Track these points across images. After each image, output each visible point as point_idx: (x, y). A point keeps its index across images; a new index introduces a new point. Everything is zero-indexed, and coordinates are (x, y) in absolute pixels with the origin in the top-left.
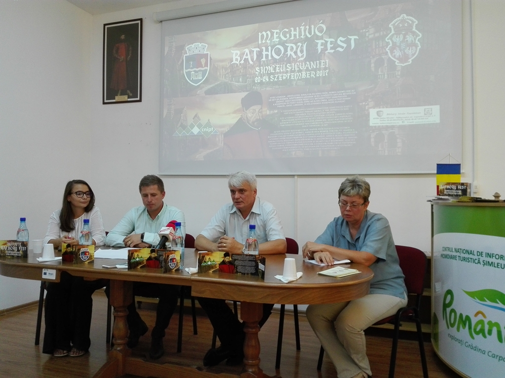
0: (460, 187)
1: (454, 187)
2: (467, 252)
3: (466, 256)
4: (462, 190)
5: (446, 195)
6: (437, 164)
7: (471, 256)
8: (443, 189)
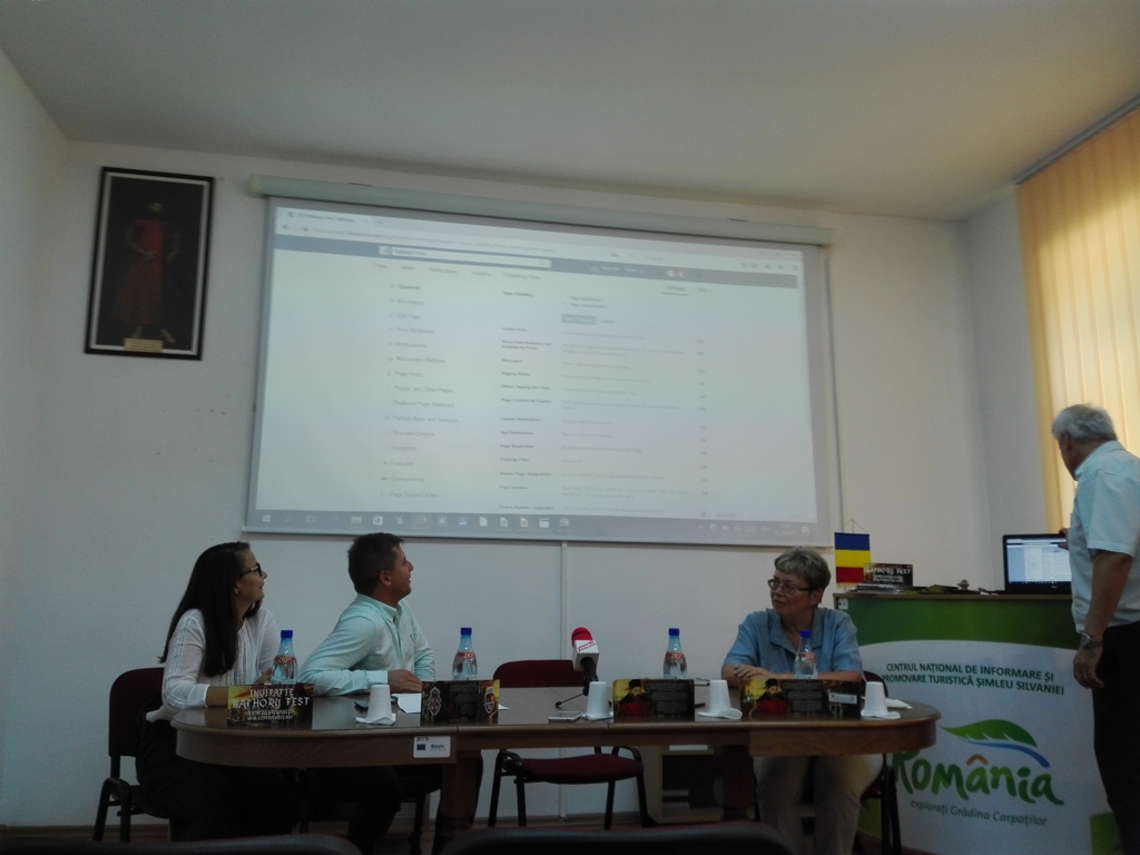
0: (899, 571)
1: (889, 570)
2: (947, 667)
3: (946, 674)
4: (903, 575)
5: (875, 582)
6: (836, 534)
7: (955, 674)
8: (872, 574)
